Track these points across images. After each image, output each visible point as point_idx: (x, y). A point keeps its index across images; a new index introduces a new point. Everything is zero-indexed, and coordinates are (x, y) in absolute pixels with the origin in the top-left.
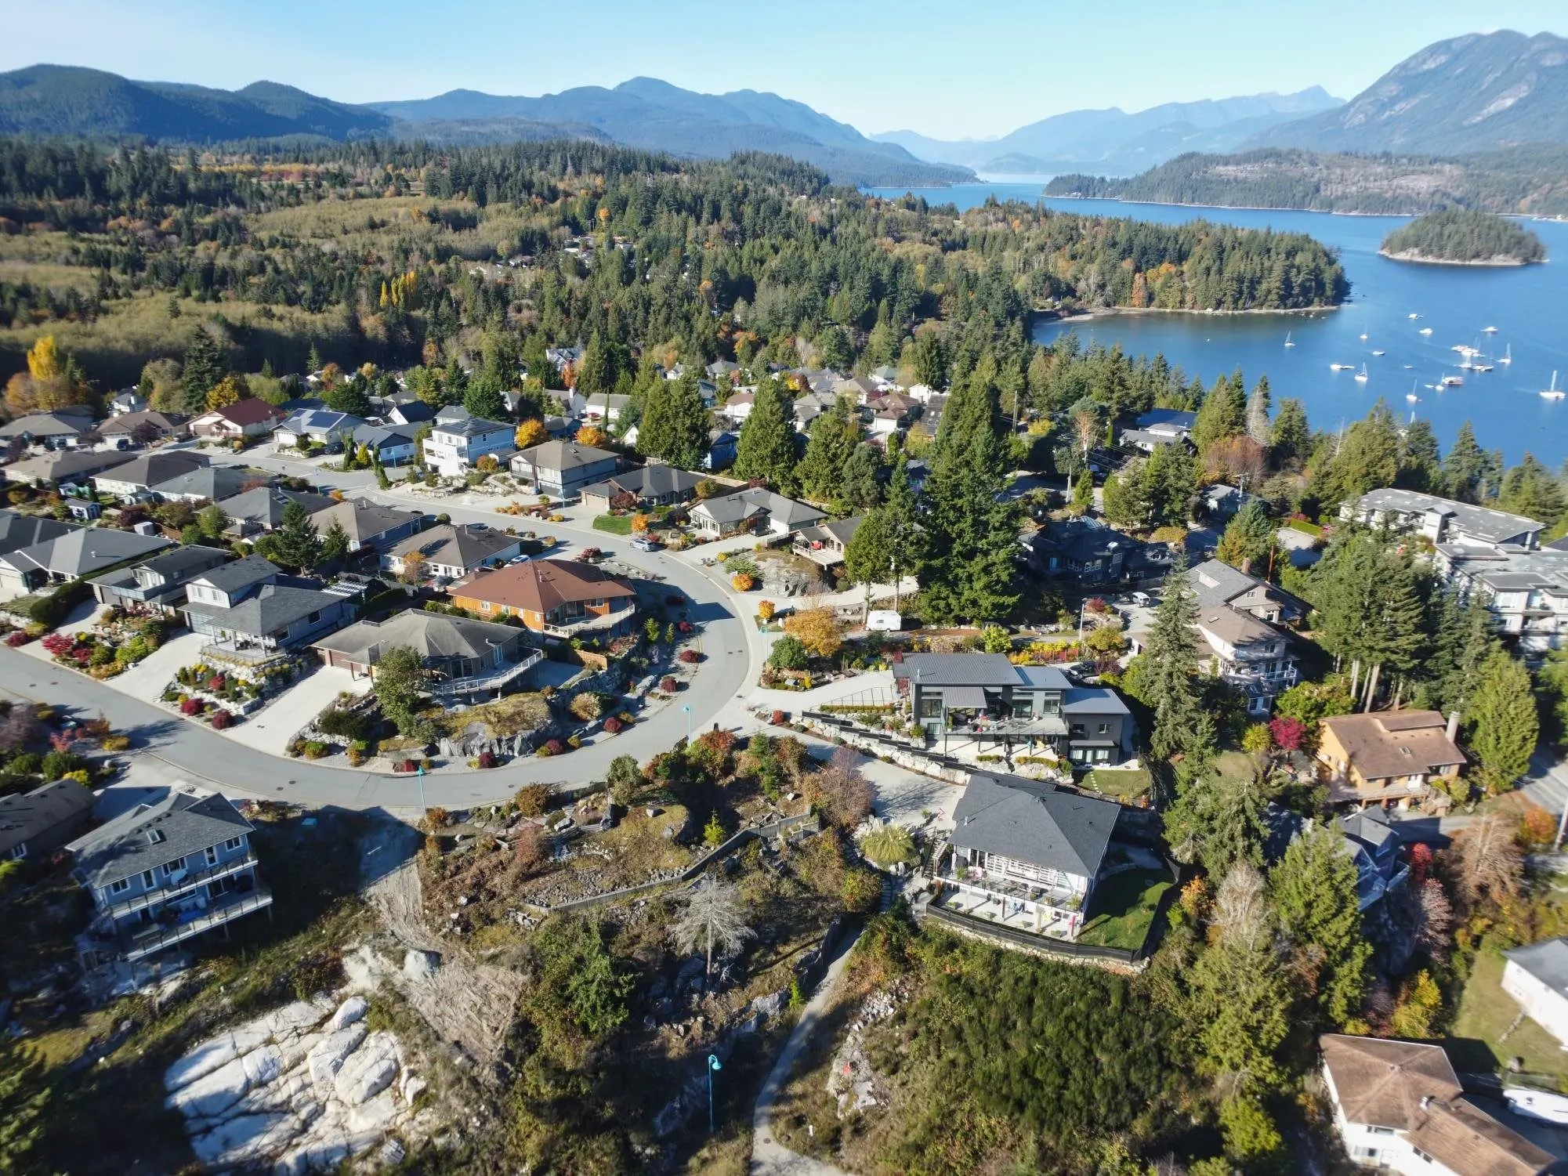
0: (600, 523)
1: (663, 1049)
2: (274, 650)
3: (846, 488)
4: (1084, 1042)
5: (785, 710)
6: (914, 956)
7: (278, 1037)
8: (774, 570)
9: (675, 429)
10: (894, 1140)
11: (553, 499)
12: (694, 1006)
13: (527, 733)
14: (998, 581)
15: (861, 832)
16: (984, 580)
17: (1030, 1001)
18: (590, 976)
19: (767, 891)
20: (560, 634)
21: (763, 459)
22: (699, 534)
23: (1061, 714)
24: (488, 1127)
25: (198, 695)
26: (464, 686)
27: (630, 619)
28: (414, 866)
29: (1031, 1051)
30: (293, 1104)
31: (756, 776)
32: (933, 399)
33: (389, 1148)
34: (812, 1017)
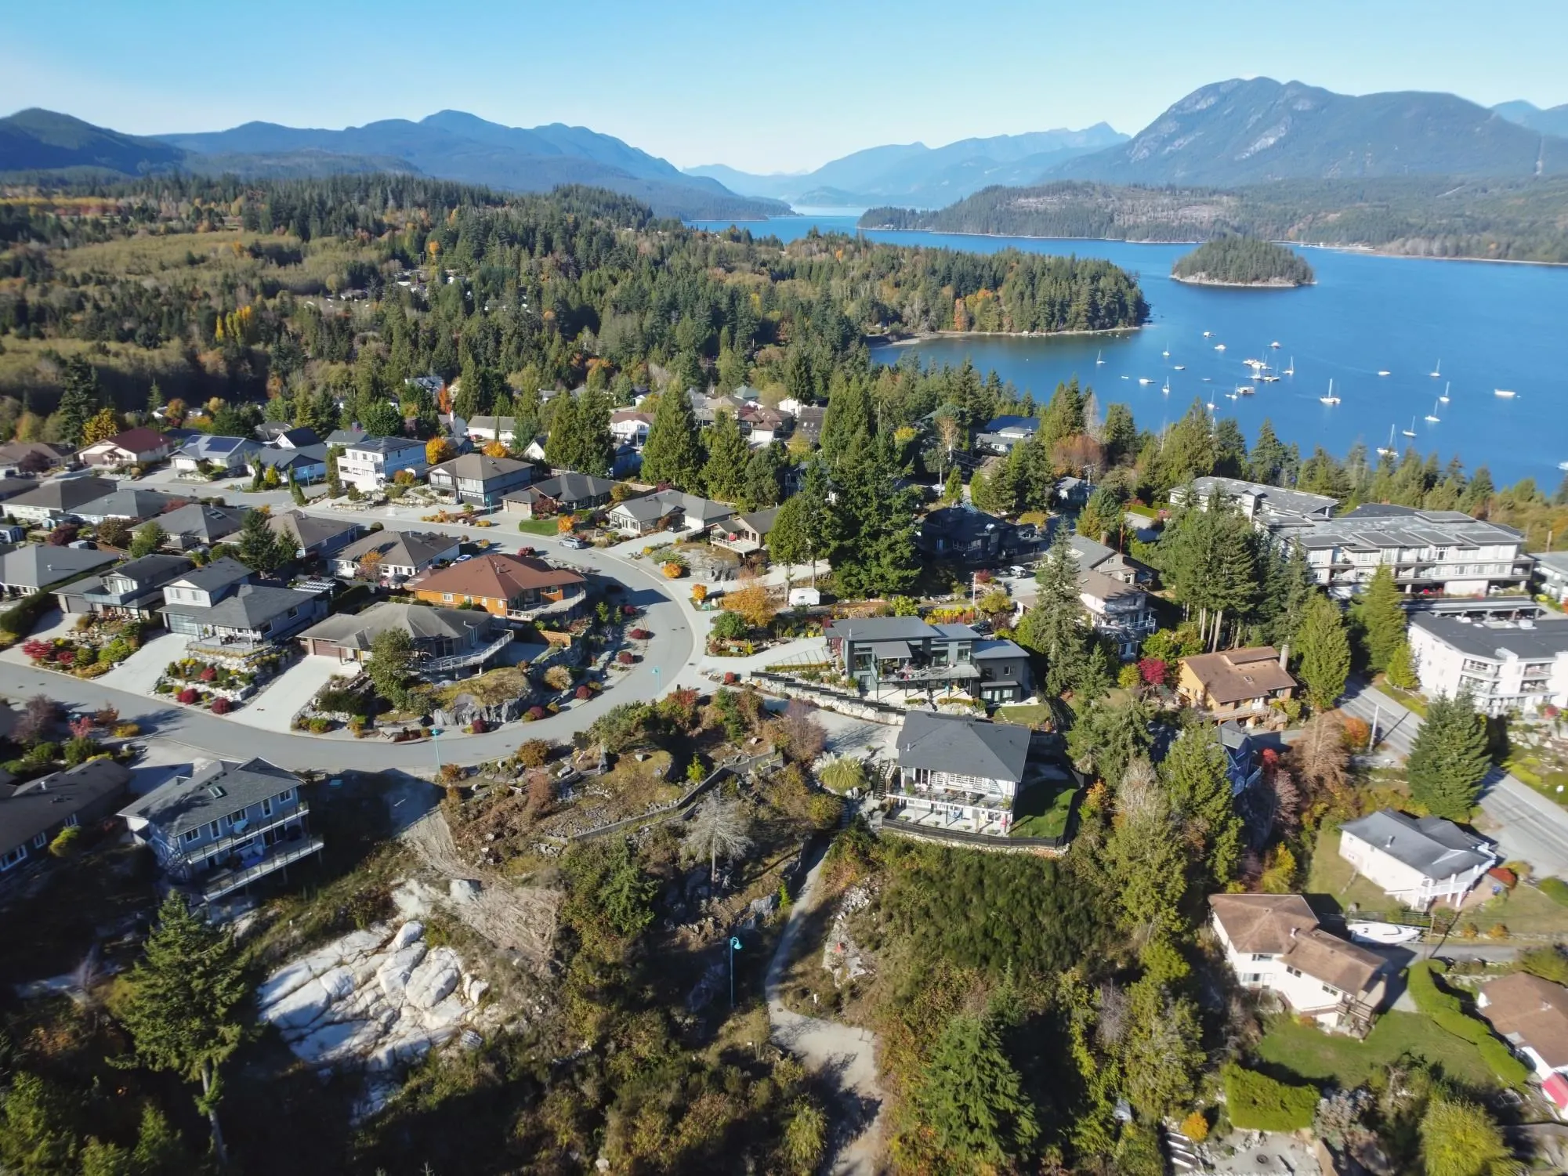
0: (524, 526)
1: (684, 943)
2: (260, 642)
3: (749, 488)
4: (1028, 908)
5: (736, 672)
6: (877, 859)
7: (348, 959)
8: (698, 559)
9: (582, 441)
10: (886, 998)
11: (477, 508)
12: (703, 909)
13: (512, 701)
14: (902, 558)
15: (817, 766)
16: (890, 557)
17: (981, 882)
18: (618, 886)
19: (747, 816)
20: (523, 618)
21: (670, 463)
22: (622, 532)
23: (972, 661)
24: (550, 1013)
25: (191, 686)
26: (449, 663)
27: (580, 604)
28: (439, 813)
29: (988, 918)
30: (371, 1013)
31: (721, 725)
32: (803, 411)
33: (468, 1036)
34: (801, 914)
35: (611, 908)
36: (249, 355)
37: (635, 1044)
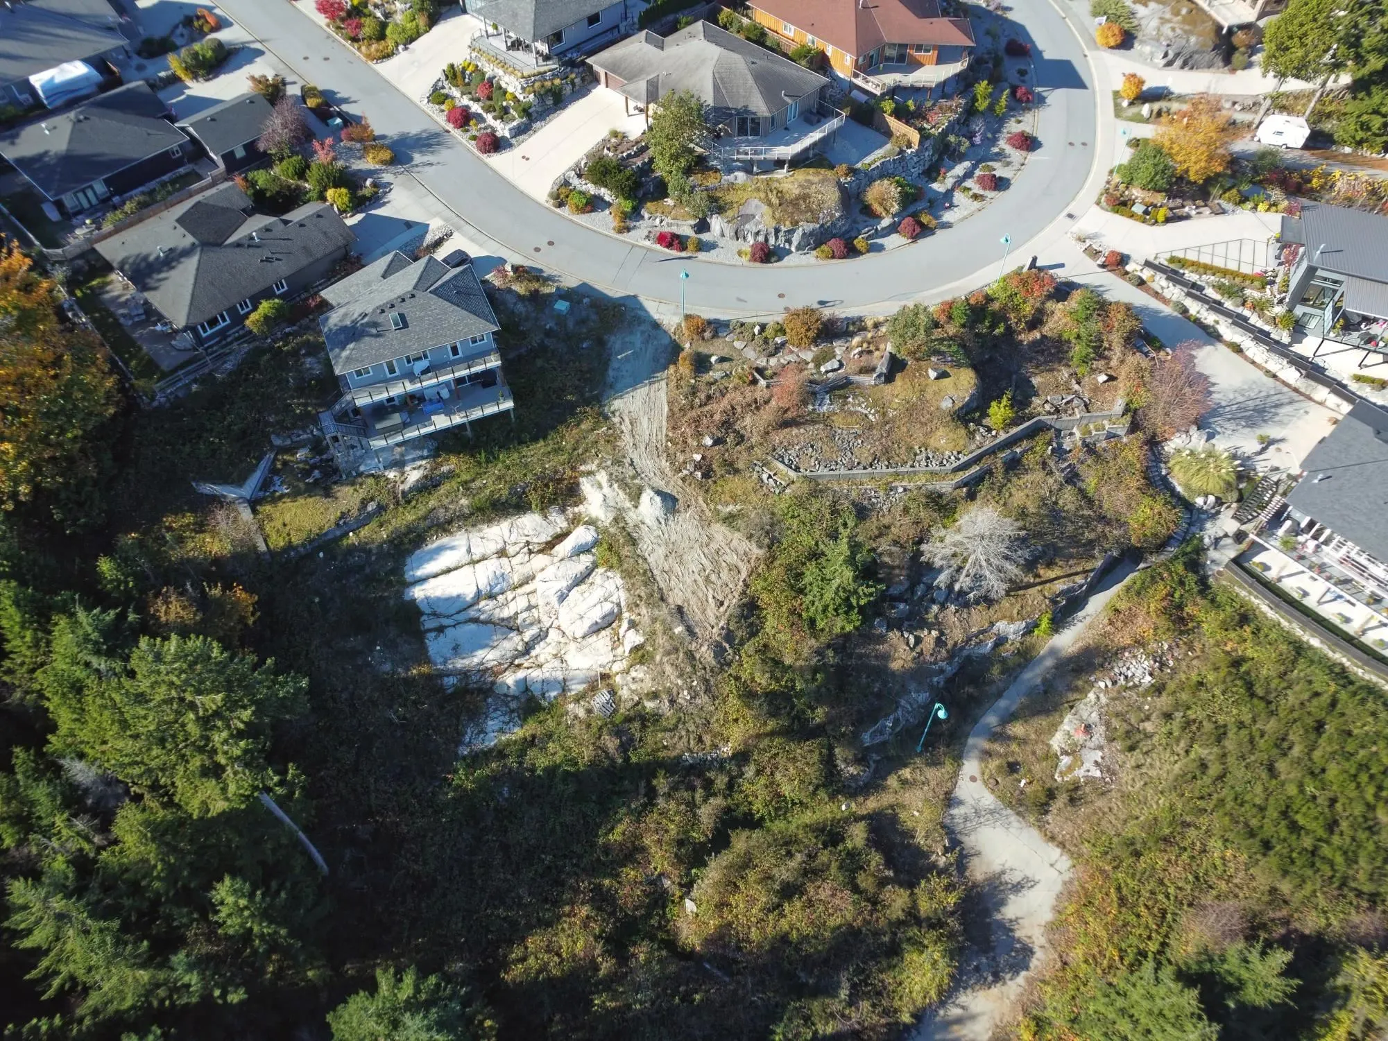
4: (1370, 798)
5: (1126, 252)
6: (1193, 619)
7: (511, 550)
8: (1154, 23)
10: (1110, 825)
12: (930, 617)
13: (810, 227)
15: (1174, 444)
18: (829, 575)
19: (1043, 499)
20: (869, 87)
24: (698, 701)
25: (465, 101)
26: (747, 150)
27: (959, 77)
28: (663, 384)
29: (1301, 791)
30: (519, 621)
31: (1067, 341)
33: (602, 698)
34: (1053, 652)
35: (810, 598)
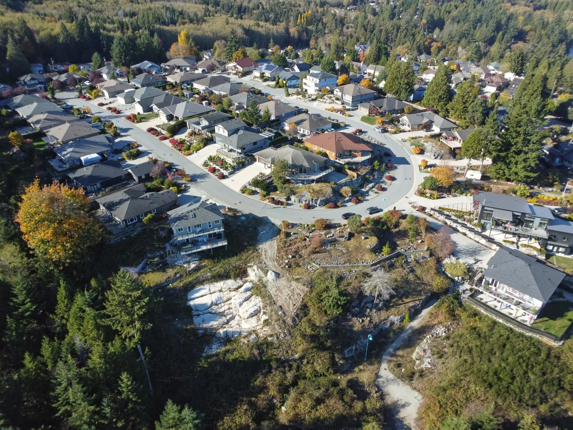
0: (364, 119)
1: (352, 326)
2: (240, 154)
3: (468, 116)
4: (525, 368)
5: (424, 206)
6: (458, 315)
7: (224, 290)
8: (430, 147)
9: (400, 83)
10: (436, 383)
11: (347, 107)
12: (367, 313)
13: (323, 198)
14: (529, 166)
15: (446, 261)
16: (523, 164)
17: (504, 346)
18: (330, 295)
19: (403, 276)
20: (341, 162)
21: (435, 99)
22: (402, 128)
23: (546, 229)
24: (287, 338)
25: (214, 166)
26: (303, 177)
27: (368, 159)
28: (276, 241)
29: (500, 366)
30: (225, 313)
31: (407, 231)
32: (515, 80)
33: (253, 336)
34: (411, 328)
35: (325, 302)
36: (307, 31)
37: (315, 363)
